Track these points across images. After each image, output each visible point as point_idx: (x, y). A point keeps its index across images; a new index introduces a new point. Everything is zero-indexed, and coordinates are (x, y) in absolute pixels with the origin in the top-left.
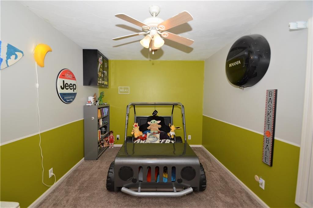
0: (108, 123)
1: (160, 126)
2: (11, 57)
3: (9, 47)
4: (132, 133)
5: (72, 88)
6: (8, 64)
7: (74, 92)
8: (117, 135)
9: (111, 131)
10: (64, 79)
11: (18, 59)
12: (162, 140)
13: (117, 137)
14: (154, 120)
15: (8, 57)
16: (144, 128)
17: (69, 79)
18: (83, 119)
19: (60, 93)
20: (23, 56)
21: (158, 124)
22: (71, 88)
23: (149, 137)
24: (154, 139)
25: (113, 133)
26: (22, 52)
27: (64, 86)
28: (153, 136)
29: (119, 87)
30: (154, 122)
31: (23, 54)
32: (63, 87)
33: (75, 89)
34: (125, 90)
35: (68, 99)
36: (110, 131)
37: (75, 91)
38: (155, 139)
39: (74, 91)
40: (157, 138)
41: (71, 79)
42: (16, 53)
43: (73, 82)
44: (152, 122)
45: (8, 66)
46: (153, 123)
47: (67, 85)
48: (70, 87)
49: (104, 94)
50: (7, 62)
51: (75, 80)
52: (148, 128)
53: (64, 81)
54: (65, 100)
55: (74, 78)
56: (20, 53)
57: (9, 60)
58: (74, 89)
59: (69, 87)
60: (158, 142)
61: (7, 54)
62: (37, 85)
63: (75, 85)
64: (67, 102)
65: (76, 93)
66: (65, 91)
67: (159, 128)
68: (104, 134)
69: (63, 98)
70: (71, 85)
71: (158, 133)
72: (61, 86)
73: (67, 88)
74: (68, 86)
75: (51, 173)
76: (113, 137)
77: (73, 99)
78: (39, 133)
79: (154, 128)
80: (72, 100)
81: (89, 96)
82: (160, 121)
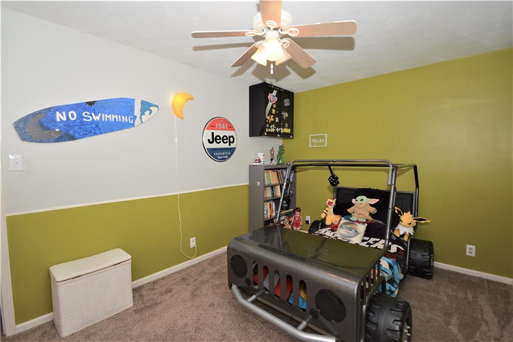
0: (294, 195)
1: (373, 210)
2: (145, 113)
3: (143, 103)
4: (323, 216)
5: (227, 142)
6: (142, 120)
7: (230, 147)
8: (307, 217)
9: (298, 209)
10: (213, 131)
11: (153, 114)
12: (371, 239)
13: (307, 219)
14: (364, 197)
15: (142, 113)
16: (342, 209)
17: (222, 129)
18: (248, 184)
19: (207, 149)
20: (158, 109)
21: (371, 205)
22: (225, 141)
23: (342, 226)
24: (348, 233)
25: (300, 211)
26: (157, 106)
27: (214, 139)
28: (348, 226)
29: (310, 136)
30: (362, 200)
31: (158, 108)
32: (211, 140)
33: (233, 142)
34: (320, 140)
35: (220, 156)
36: (297, 207)
37: (232, 146)
38: (352, 232)
39: (230, 145)
40: (356, 231)
41: (225, 130)
42: (150, 108)
43: (228, 133)
44: (357, 200)
45: (142, 122)
46: (359, 201)
47: (218, 138)
48: (223, 139)
49: (283, 149)
50: (141, 118)
51: (234, 130)
52: (349, 210)
53: (213, 133)
54: (216, 157)
55: (231, 128)
56: (155, 107)
57: (143, 117)
58: (230, 142)
59: (221, 141)
60: (356, 240)
61: (141, 110)
62: (176, 139)
63: (232, 137)
64: (218, 159)
65: (235, 148)
66: (215, 145)
67: (370, 213)
68: (287, 210)
69: (212, 154)
70: (225, 138)
71: (364, 223)
72: (209, 140)
73: (218, 141)
74: (220, 139)
75: (193, 243)
76: (299, 218)
77: (229, 156)
78: (178, 193)
79: (359, 212)
80: (226, 157)
81: (259, 152)
82: (378, 200)
